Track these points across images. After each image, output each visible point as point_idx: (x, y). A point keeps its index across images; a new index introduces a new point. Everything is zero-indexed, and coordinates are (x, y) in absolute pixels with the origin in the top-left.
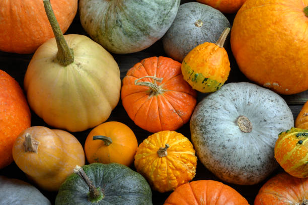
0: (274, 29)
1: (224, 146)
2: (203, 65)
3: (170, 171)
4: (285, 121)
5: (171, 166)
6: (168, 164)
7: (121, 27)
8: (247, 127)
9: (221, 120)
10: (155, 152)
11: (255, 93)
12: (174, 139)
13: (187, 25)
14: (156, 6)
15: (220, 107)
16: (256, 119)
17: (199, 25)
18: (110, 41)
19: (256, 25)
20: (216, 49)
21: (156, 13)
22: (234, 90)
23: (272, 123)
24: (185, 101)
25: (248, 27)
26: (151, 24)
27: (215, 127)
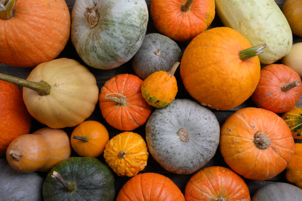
0: (213, 68)
1: (167, 152)
2: (156, 90)
3: (127, 169)
4: (213, 134)
5: (128, 165)
6: (125, 164)
7: (96, 52)
8: (186, 137)
9: (167, 132)
10: (116, 155)
11: (194, 111)
12: (131, 144)
13: (149, 53)
14: (123, 40)
15: (167, 121)
16: (193, 132)
17: (158, 54)
18: (89, 60)
19: (200, 63)
20: (167, 79)
21: (123, 45)
22: (178, 108)
23: (204, 136)
24: (141, 113)
25: (193, 63)
26: (119, 53)
27: (162, 137)
